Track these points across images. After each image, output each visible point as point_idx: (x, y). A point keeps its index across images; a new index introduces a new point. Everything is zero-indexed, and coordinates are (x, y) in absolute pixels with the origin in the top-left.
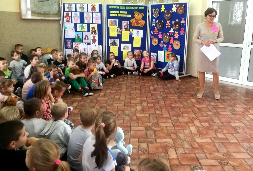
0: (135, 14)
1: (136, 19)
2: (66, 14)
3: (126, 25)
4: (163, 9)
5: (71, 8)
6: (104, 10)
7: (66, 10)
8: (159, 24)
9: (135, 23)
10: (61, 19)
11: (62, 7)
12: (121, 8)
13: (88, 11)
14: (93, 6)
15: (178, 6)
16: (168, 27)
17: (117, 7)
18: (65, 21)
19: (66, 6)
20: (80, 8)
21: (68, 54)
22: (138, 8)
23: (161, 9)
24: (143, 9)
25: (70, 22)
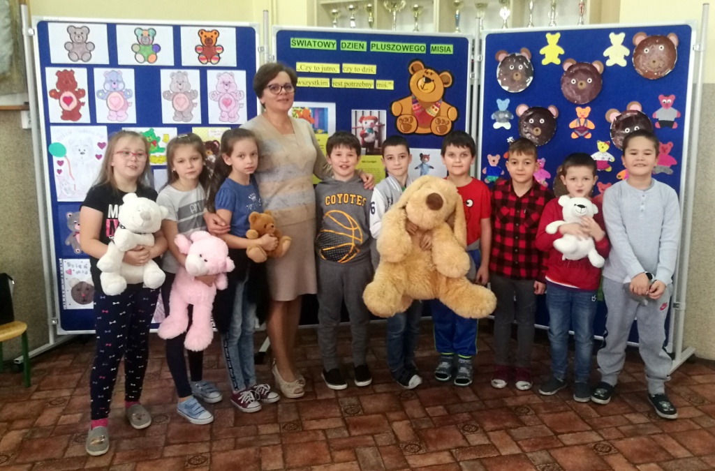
0: (411, 76)
1: (415, 101)
2: (56, 79)
3: (371, 130)
4: (552, 53)
5: (89, 47)
6: (266, 55)
7: (58, 54)
8: (532, 121)
9: (412, 121)
10: (27, 104)
11: (31, 38)
12: (347, 46)
13: (178, 64)
14: (209, 35)
15: (638, 39)
16: (581, 139)
17: (329, 41)
18: (56, 116)
19: (58, 38)
20: (137, 48)
21: (74, 283)
22: (428, 49)
23: (542, 51)
24: (448, 53)
25: (85, 116)
